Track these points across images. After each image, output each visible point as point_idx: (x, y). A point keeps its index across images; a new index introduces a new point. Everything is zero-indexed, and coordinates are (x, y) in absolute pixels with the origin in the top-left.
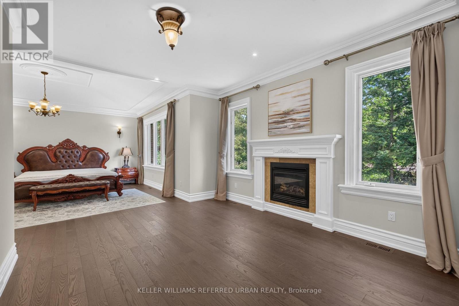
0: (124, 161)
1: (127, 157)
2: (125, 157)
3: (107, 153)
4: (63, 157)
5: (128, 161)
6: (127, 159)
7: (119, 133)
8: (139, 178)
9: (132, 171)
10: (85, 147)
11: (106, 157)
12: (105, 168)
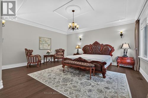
0: (124, 52)
1: (126, 50)
2: (125, 50)
3: (113, 47)
4: (94, 49)
5: (127, 52)
6: (126, 51)
7: (121, 35)
8: (135, 66)
9: (129, 60)
10: (102, 44)
11: (113, 50)
12: (112, 55)
